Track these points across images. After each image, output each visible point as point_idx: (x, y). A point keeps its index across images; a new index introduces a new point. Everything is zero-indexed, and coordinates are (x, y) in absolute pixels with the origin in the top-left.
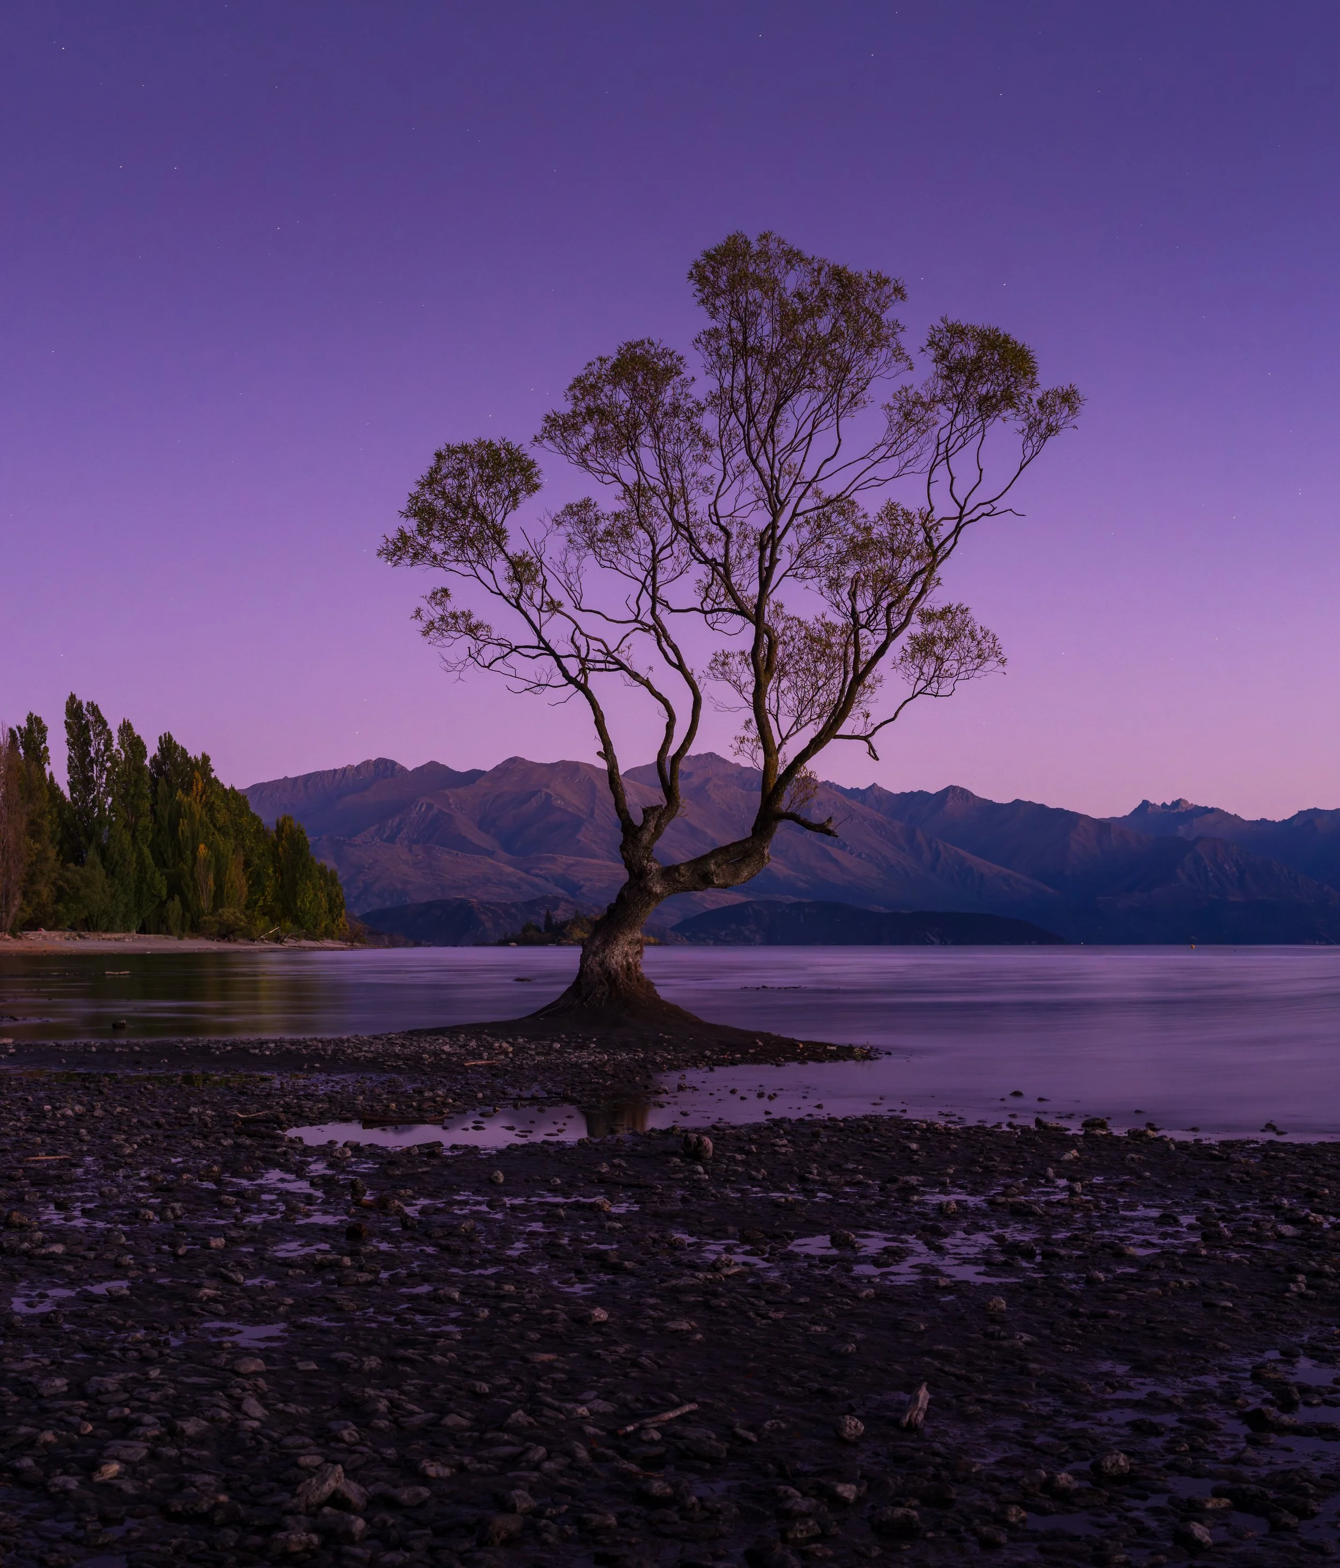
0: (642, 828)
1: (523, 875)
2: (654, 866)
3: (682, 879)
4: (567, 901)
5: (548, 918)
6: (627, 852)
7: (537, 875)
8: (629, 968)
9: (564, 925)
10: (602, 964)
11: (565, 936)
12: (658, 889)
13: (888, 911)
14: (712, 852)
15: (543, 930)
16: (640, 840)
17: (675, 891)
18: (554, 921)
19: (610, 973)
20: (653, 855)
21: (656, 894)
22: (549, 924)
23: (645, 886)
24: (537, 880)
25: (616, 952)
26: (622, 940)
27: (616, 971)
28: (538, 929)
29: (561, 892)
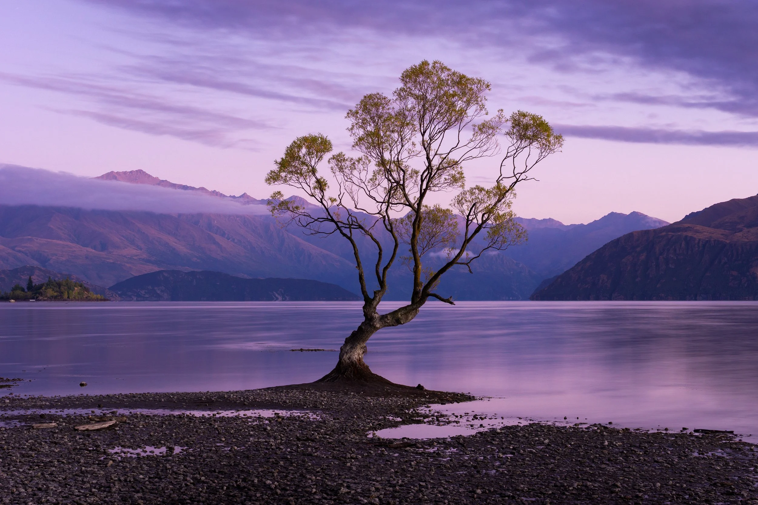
0: (374, 299)
1: (10, 251)
2: (377, 316)
3: (388, 321)
4: (40, 270)
5: (30, 281)
6: (366, 310)
7: (19, 251)
8: (360, 360)
9: (40, 287)
10: (349, 358)
11: (41, 294)
12: (378, 326)
13: (250, 278)
14: (399, 309)
15: (26, 290)
16: (373, 305)
17: (385, 326)
18: (34, 284)
19: (353, 362)
20: (376, 311)
21: (377, 328)
22: (30, 287)
23: (373, 325)
24: (19, 255)
25: (356, 353)
26: (359, 347)
27: (356, 362)
28: (23, 290)
29: (35, 263)
